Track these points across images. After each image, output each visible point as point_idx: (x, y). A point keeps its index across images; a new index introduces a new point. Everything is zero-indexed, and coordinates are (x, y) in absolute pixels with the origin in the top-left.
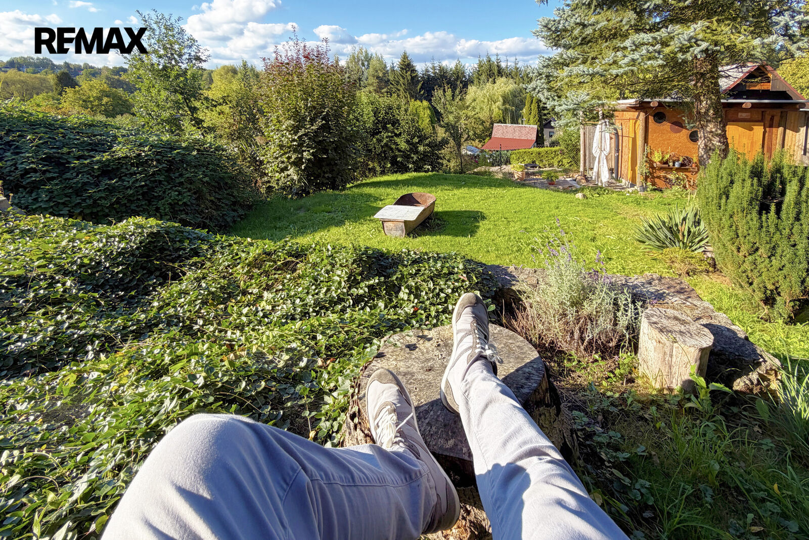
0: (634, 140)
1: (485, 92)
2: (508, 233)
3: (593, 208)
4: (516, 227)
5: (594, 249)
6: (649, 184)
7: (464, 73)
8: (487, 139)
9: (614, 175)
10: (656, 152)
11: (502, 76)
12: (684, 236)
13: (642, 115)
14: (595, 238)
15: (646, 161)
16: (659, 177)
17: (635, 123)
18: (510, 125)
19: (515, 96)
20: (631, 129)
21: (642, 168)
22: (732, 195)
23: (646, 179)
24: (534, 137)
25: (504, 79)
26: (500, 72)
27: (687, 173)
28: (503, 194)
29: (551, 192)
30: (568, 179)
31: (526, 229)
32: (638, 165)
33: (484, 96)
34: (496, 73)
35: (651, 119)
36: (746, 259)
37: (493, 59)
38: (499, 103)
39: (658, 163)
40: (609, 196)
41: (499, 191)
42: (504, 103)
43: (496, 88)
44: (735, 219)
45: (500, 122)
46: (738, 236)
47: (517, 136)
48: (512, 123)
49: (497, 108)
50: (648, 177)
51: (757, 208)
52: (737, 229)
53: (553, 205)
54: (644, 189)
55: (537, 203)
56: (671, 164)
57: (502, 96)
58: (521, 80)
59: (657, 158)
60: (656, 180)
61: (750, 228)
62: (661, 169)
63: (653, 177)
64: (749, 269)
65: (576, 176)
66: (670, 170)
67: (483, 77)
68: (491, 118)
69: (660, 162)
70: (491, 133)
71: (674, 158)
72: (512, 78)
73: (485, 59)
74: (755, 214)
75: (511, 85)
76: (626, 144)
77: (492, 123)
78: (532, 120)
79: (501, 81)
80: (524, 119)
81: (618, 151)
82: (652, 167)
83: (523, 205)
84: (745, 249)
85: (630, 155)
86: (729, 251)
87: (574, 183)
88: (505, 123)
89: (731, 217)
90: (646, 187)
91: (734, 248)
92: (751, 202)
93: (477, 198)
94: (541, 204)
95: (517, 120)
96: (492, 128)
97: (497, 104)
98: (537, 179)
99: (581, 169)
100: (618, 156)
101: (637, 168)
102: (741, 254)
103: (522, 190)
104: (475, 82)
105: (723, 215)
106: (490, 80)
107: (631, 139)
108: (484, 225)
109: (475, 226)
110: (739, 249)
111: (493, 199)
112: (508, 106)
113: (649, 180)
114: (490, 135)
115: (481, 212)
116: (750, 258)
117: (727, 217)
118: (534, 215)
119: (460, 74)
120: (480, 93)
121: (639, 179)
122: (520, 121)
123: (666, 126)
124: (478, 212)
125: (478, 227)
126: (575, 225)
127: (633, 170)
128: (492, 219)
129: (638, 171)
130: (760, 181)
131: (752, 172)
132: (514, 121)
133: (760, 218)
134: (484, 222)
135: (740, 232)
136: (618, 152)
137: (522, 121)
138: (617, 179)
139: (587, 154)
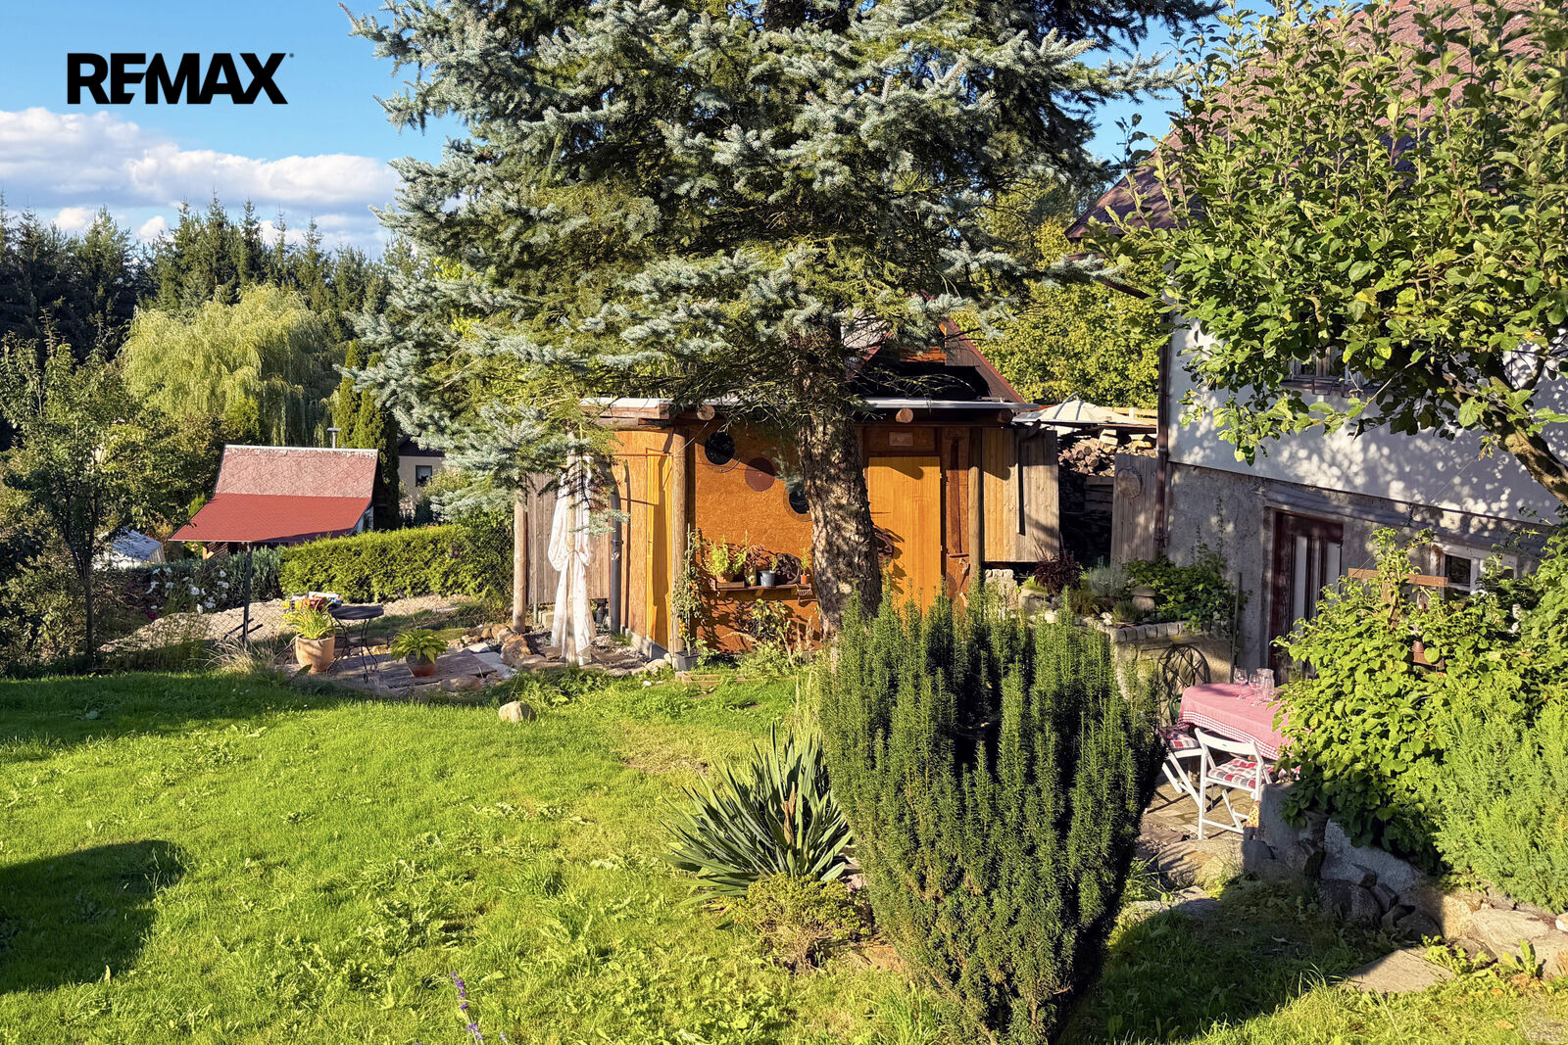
0: (660, 512)
1: (197, 330)
2: (264, 922)
3: (551, 752)
4: (295, 887)
5: (557, 924)
6: (700, 642)
7: (122, 257)
8: (196, 501)
9: (608, 620)
10: (714, 547)
11: (261, 280)
12: (794, 827)
13: (678, 442)
14: (558, 876)
15: (691, 576)
16: (724, 620)
17: (661, 464)
18: (284, 449)
19: (307, 349)
20: (653, 483)
21: (679, 599)
22: (898, 723)
23: (692, 631)
24: (365, 488)
25: (266, 291)
26: (259, 264)
27: (789, 603)
28: (251, 743)
29: (422, 709)
30: (477, 648)
31: (329, 888)
32: (672, 588)
33: (194, 345)
34: (242, 265)
35: (699, 452)
36: (940, 907)
37: (235, 218)
38: (248, 372)
39: (721, 580)
40: (596, 695)
41: (236, 734)
42: (267, 370)
43: (237, 319)
44: (908, 793)
45: (249, 438)
46: (917, 842)
47: (306, 487)
48: (290, 442)
49: (237, 390)
50: (699, 620)
51: (950, 756)
52: (914, 823)
53: (427, 766)
54: (689, 660)
55: (375, 766)
56: (751, 579)
57: (258, 347)
58: (329, 294)
59: (717, 565)
60: (719, 629)
61: (940, 817)
62: (730, 594)
63: (711, 622)
64: (948, 934)
65: (500, 632)
66: (748, 594)
67: (195, 278)
68: (216, 424)
69: (724, 575)
70: (214, 479)
71: (760, 562)
72: (298, 286)
73: (204, 216)
74: (947, 776)
75: (293, 312)
76: (641, 523)
77: (218, 445)
78: (360, 431)
79: (258, 296)
80: (336, 427)
81: (618, 545)
82: (707, 591)
83: (324, 783)
84: (934, 875)
85: (650, 556)
86: (903, 889)
87: (494, 662)
88: (268, 442)
89: (900, 790)
90: (695, 656)
91: (912, 881)
92: (936, 745)
93: (150, 780)
94: (388, 767)
95: (311, 430)
96: (219, 460)
97: (240, 374)
98: (375, 659)
99: (517, 608)
100: (619, 561)
101: (670, 597)
102: (928, 895)
103: (324, 716)
104: (162, 295)
105: (882, 784)
106: (219, 289)
107: (651, 509)
108: (172, 904)
109: (133, 917)
110: (922, 880)
111: (209, 775)
112: (278, 382)
113: (699, 630)
114: (208, 488)
115: (161, 845)
116: (948, 901)
117: (892, 790)
118: (363, 819)
119: (105, 263)
120: (178, 335)
121: (675, 630)
122: (319, 433)
123: (737, 471)
124: (148, 845)
125: (146, 921)
126: (497, 838)
127: (659, 601)
128: (206, 869)
129: (672, 609)
130: (948, 675)
131: (931, 653)
132: (300, 435)
133: (959, 785)
134: (171, 892)
135: (921, 829)
136: (619, 550)
137: (328, 435)
138: (616, 632)
139: (534, 560)
